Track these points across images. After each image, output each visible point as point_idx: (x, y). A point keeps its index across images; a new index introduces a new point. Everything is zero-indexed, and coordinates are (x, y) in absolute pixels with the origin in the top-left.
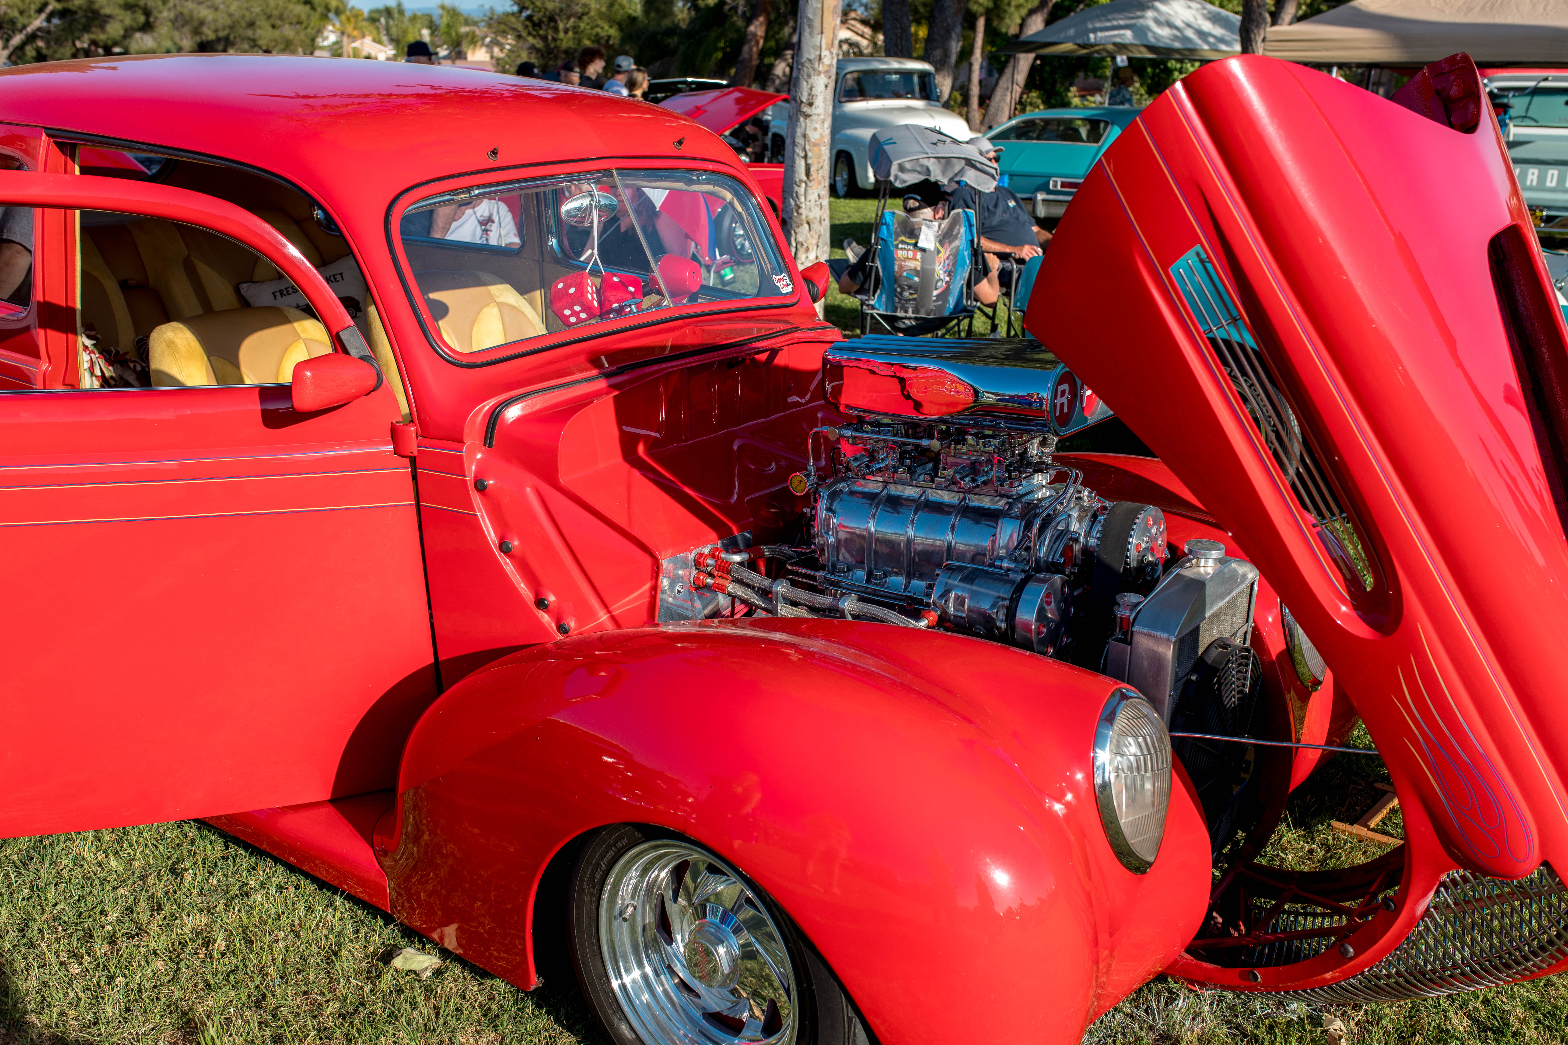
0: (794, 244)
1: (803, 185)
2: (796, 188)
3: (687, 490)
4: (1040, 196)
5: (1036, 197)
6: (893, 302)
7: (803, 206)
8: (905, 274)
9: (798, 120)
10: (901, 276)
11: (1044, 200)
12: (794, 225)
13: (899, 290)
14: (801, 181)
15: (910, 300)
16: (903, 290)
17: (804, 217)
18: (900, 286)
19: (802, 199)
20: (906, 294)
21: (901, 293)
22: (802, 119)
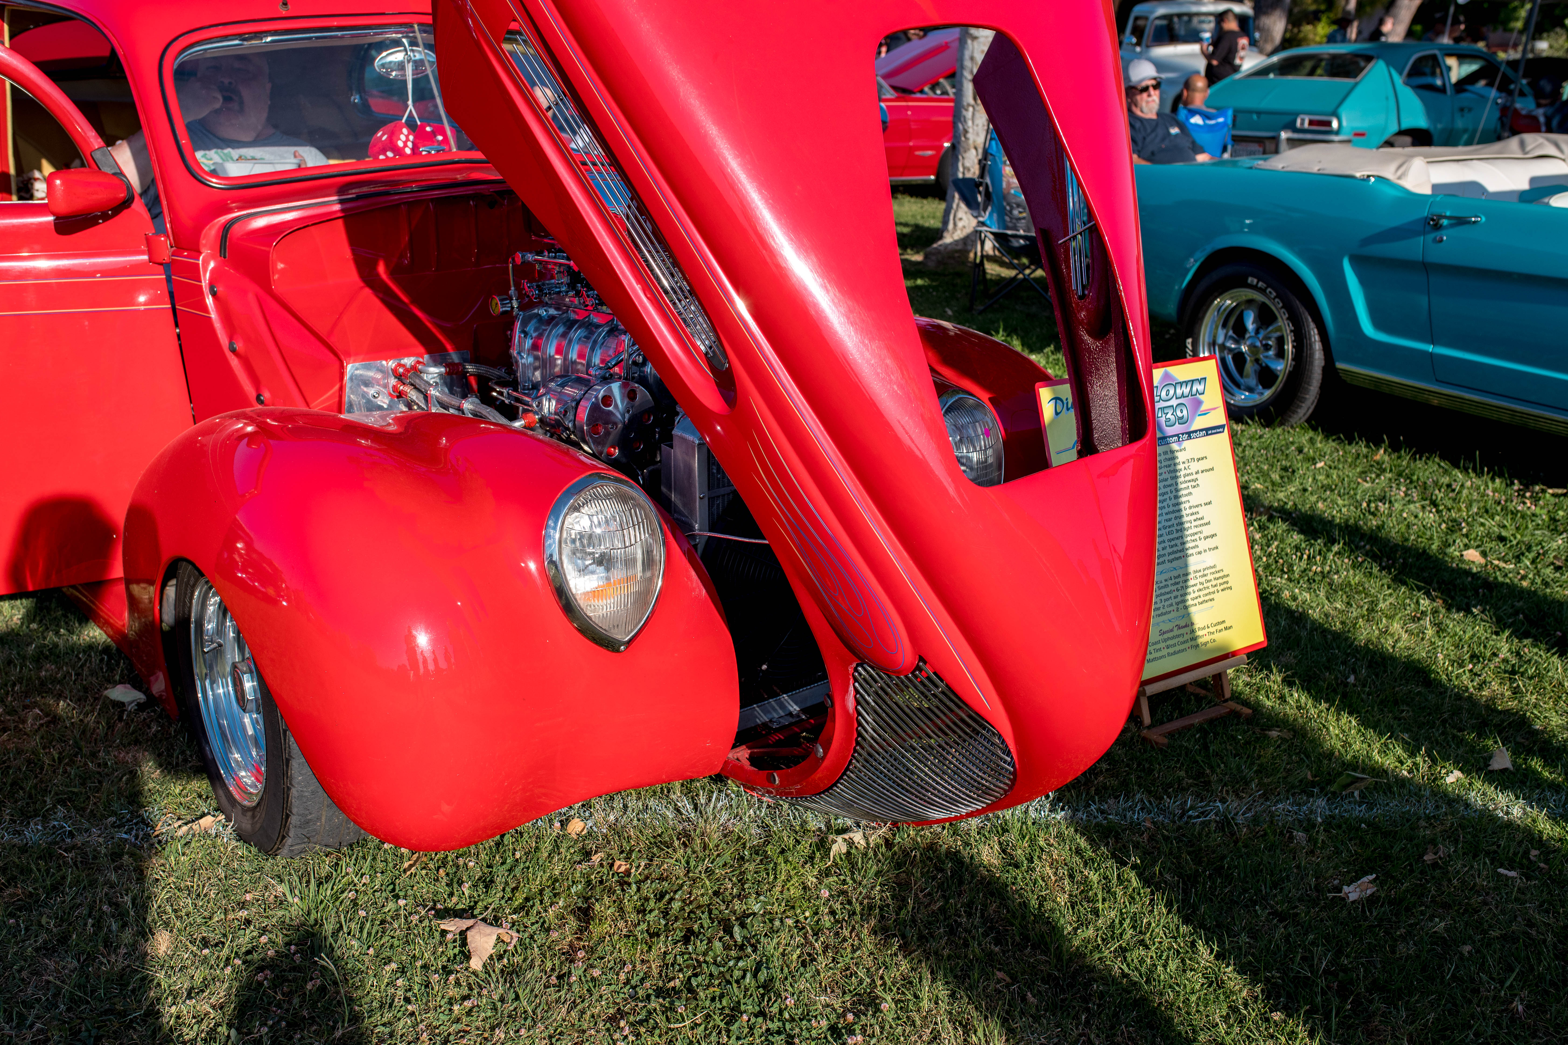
0: (961, 169)
1: (971, 109)
2: (964, 112)
3: (419, 314)
4: (1284, 135)
5: (1279, 135)
6: (1004, 221)
7: (970, 130)
8: (1012, 191)
9: (966, 43)
10: (1009, 193)
11: (1289, 140)
12: (962, 150)
13: (1008, 208)
14: (969, 105)
15: (1020, 219)
16: (1012, 208)
17: (971, 142)
18: (1009, 204)
19: (970, 123)
20: (1015, 212)
21: (1011, 212)
22: (969, 42)
